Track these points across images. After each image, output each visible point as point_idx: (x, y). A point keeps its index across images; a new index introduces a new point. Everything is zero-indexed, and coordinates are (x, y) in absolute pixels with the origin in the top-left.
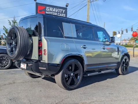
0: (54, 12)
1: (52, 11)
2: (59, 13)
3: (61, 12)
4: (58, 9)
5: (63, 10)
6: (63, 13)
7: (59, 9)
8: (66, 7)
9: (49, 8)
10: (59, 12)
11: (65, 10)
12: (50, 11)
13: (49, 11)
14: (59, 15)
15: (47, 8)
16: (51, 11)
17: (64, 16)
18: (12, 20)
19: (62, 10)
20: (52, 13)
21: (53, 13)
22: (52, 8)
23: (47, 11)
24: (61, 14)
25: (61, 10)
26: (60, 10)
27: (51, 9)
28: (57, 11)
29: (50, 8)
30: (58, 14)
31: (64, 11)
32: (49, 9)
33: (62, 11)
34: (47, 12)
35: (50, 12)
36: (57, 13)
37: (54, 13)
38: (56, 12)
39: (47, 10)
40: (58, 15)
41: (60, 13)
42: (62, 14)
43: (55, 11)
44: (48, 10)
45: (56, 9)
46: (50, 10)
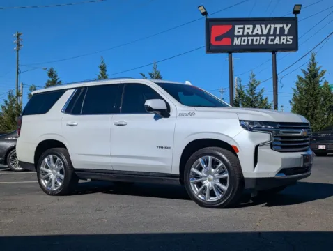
0: (257, 35)
1: (252, 32)
2: (272, 35)
3: (278, 33)
4: (268, 26)
5: (285, 26)
6: (286, 33)
7: (273, 26)
8: (294, 16)
9: (242, 26)
10: (272, 33)
11: (289, 26)
12: (245, 33)
13: (243, 36)
14: (272, 43)
15: (237, 27)
16: (248, 35)
17: (287, 41)
18: (151, 72)
19: (281, 26)
20: (252, 40)
21: (255, 38)
22: (251, 26)
23: (238, 37)
24: (277, 38)
25: (279, 26)
26: (276, 26)
27: (248, 29)
28: (265, 32)
29: (246, 26)
30: (270, 38)
31: (287, 28)
32: (244, 28)
33: (282, 29)
34: (236, 38)
35: (246, 38)
36: (265, 38)
37: (258, 38)
38: (262, 35)
39: (236, 33)
40: (270, 43)
41: (275, 35)
42: (282, 38)
43: (260, 33)
44: (241, 34)
45: (263, 26)
46: (246, 31)
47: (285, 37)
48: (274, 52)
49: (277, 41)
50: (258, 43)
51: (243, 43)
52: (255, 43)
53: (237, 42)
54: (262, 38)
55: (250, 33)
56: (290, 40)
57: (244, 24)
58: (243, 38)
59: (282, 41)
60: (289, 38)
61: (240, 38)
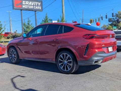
1: (29, 4)
2: (35, 6)
3: (37, 5)
4: (34, 3)
5: (39, 3)
6: (39, 5)
7: (35, 3)
9: (25, 2)
10: (35, 5)
11: (40, 3)
12: (26, 4)
13: (26, 5)
15: (23, 2)
16: (27, 5)
17: (39, 8)
19: (38, 3)
20: (29, 7)
21: (30, 6)
23: (24, 5)
24: (37, 7)
25: (37, 3)
26: (36, 3)
27: (27, 3)
28: (33, 4)
29: (27, 2)
30: (34, 6)
32: (26, 2)
34: (23, 5)
35: (27, 6)
36: (33, 6)
37: (31, 6)
38: (32, 5)
39: (23, 4)
40: (34, 8)
41: (36, 6)
42: (38, 7)
43: (31, 5)
44: (25, 4)
45: (32, 2)
47: (39, 7)
48: (35, 11)
49: (36, 8)
50: (30, 8)
51: (26, 7)
52: (29, 8)
53: (24, 7)
54: (32, 6)
55: (28, 4)
56: (40, 8)
57: (26, 1)
58: (26, 6)
59: (38, 8)
60: (40, 7)
61: (24, 6)
